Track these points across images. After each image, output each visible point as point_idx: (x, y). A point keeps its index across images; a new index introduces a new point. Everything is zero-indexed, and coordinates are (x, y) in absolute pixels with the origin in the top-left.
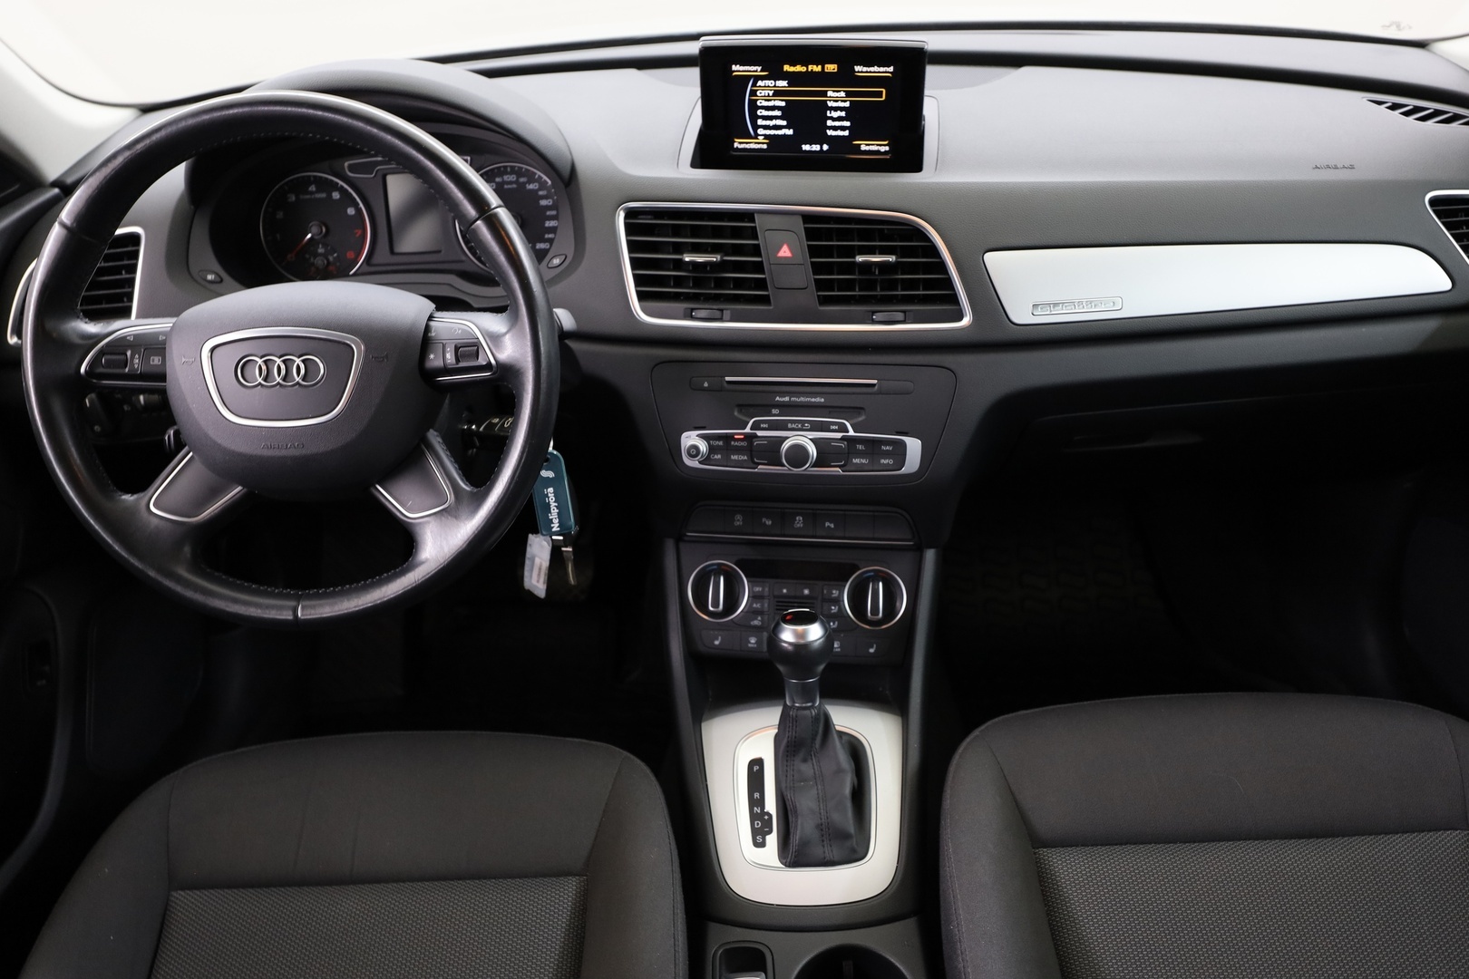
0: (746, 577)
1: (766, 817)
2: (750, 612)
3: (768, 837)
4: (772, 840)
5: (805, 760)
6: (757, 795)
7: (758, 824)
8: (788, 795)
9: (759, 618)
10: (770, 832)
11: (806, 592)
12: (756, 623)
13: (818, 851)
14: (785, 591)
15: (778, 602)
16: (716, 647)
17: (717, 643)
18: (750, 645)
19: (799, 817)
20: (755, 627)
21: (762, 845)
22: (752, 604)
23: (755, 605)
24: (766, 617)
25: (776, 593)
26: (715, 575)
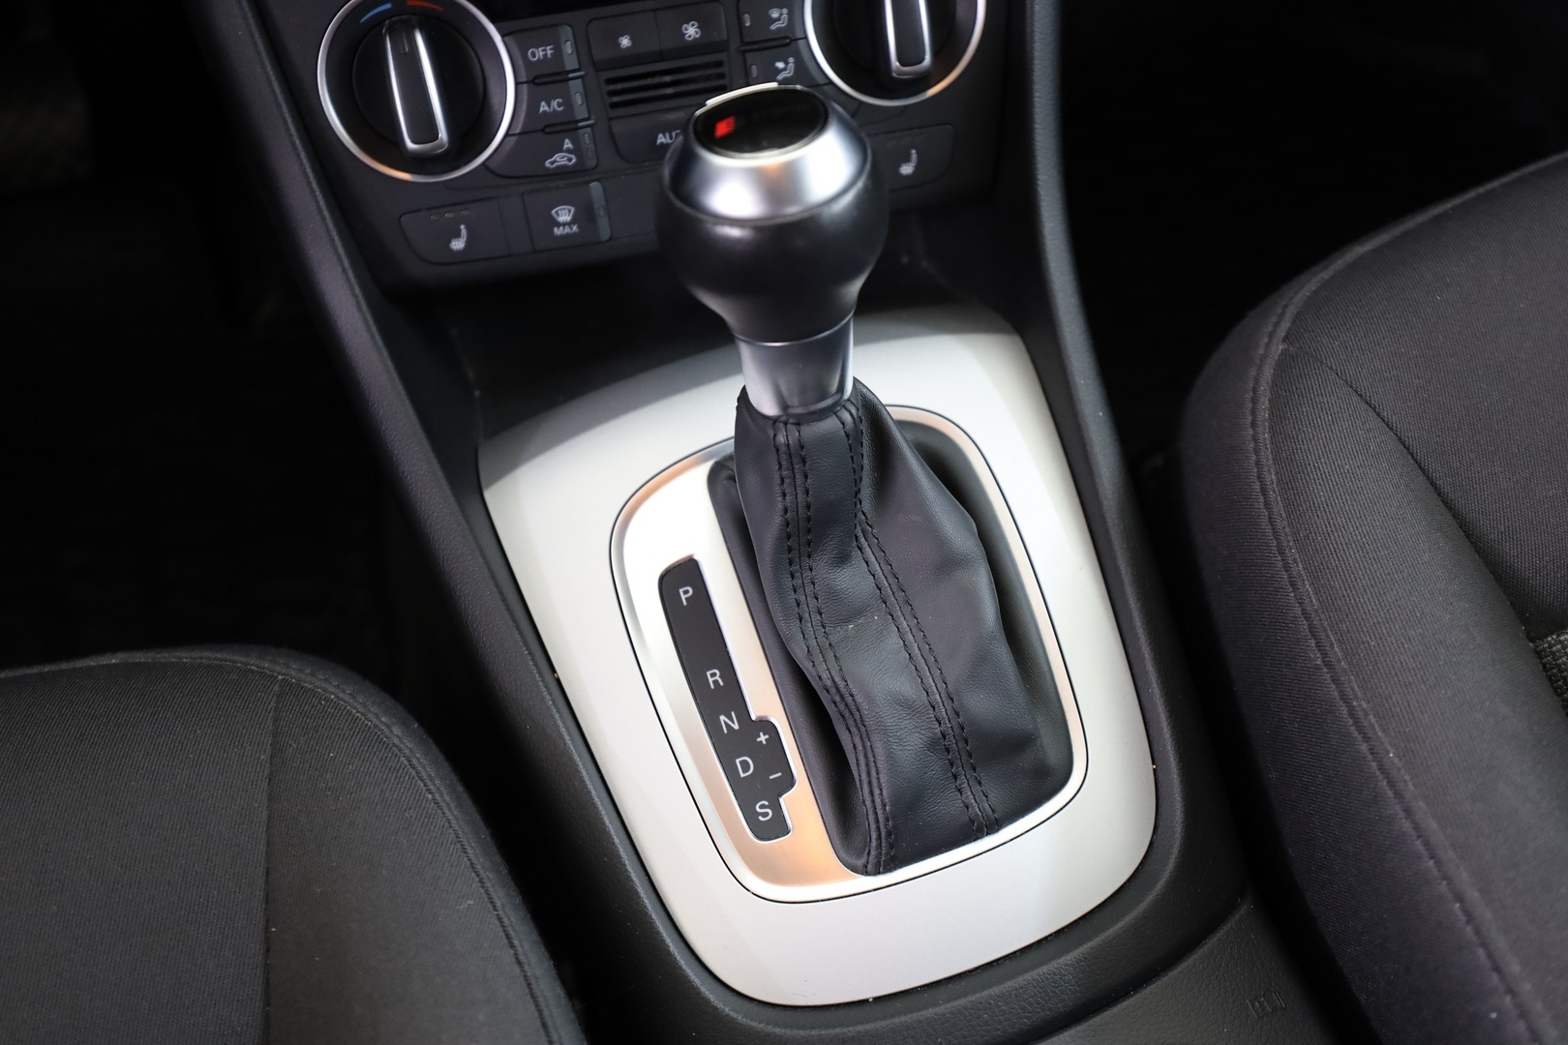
0: (493, 21)
1: (763, 738)
2: (537, 131)
3: (784, 800)
4: (802, 804)
5: (842, 559)
6: (714, 677)
7: (746, 766)
8: (821, 672)
9: (568, 144)
10: (789, 782)
11: (691, 31)
12: (560, 159)
13: (949, 806)
14: (625, 42)
15: (610, 81)
16: (461, 258)
17: (458, 245)
18: (558, 231)
19: (875, 737)
20: (562, 173)
21: (774, 828)
22: (533, 107)
23: (544, 107)
24: (586, 137)
25: (599, 55)
26: (391, 31)
